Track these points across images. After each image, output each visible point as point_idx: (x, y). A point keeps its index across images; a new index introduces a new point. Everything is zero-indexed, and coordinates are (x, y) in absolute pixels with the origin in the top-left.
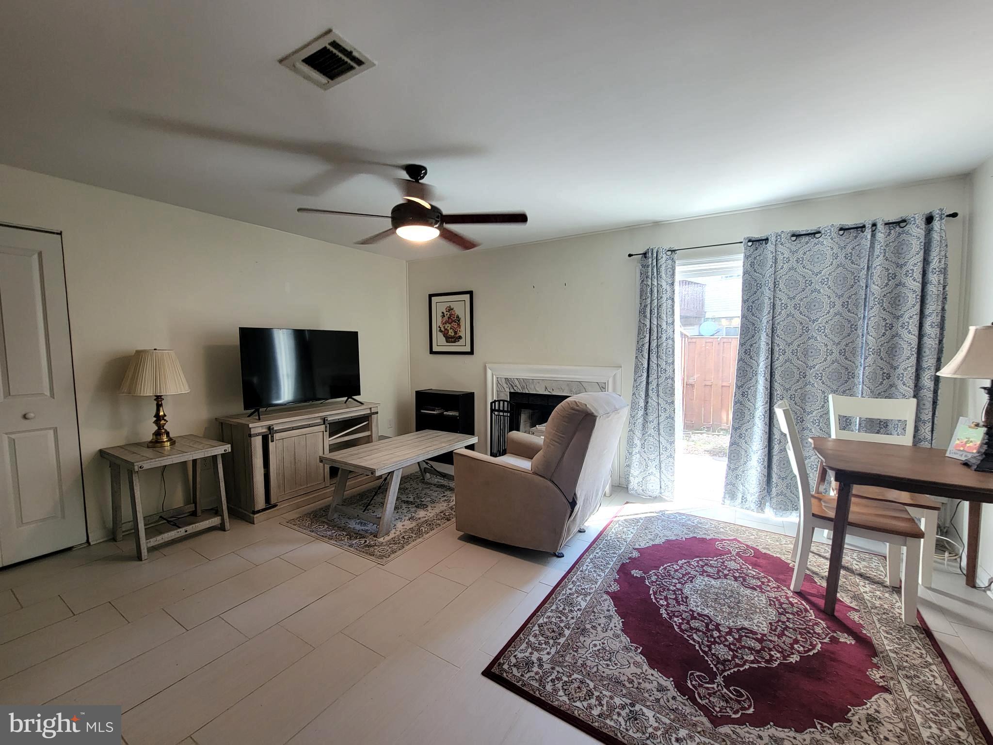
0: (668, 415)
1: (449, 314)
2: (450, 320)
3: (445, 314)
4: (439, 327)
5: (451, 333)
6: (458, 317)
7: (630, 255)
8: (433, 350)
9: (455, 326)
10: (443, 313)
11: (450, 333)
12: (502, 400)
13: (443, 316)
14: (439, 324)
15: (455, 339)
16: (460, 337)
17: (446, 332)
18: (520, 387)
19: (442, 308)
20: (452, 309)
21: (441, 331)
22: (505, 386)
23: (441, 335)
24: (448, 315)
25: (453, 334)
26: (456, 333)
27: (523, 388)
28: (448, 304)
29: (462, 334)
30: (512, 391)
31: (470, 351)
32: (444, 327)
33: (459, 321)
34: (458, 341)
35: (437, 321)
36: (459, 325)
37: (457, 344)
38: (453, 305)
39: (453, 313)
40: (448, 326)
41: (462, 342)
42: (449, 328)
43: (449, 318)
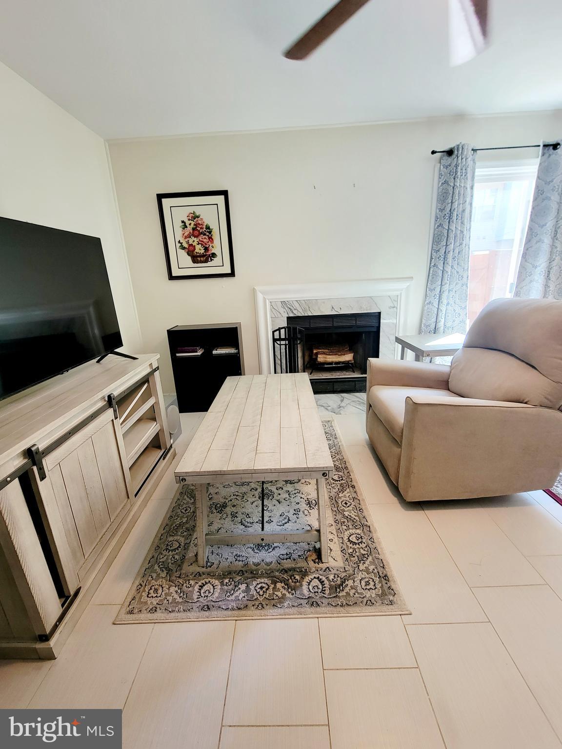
0: (461, 320)
1: (193, 223)
2: (196, 233)
3: (187, 224)
4: (179, 242)
5: (199, 249)
6: (208, 228)
7: (433, 152)
8: (173, 275)
9: (205, 240)
10: (183, 222)
11: (197, 250)
12: (282, 328)
13: (185, 226)
14: (179, 237)
15: (207, 257)
16: (214, 255)
17: (192, 248)
18: (301, 311)
19: (181, 215)
20: (198, 217)
21: (183, 248)
22: (282, 310)
23: (183, 254)
24: (192, 225)
25: (202, 251)
26: (206, 249)
27: (304, 310)
28: (191, 210)
29: (216, 250)
30: (291, 315)
31: (230, 272)
32: (188, 242)
33: (210, 232)
34: (211, 260)
35: (175, 234)
36: (211, 238)
37: (209, 264)
38: (198, 211)
39: (200, 222)
40: (193, 241)
41: (217, 261)
42: (195, 244)
43: (194, 229)
